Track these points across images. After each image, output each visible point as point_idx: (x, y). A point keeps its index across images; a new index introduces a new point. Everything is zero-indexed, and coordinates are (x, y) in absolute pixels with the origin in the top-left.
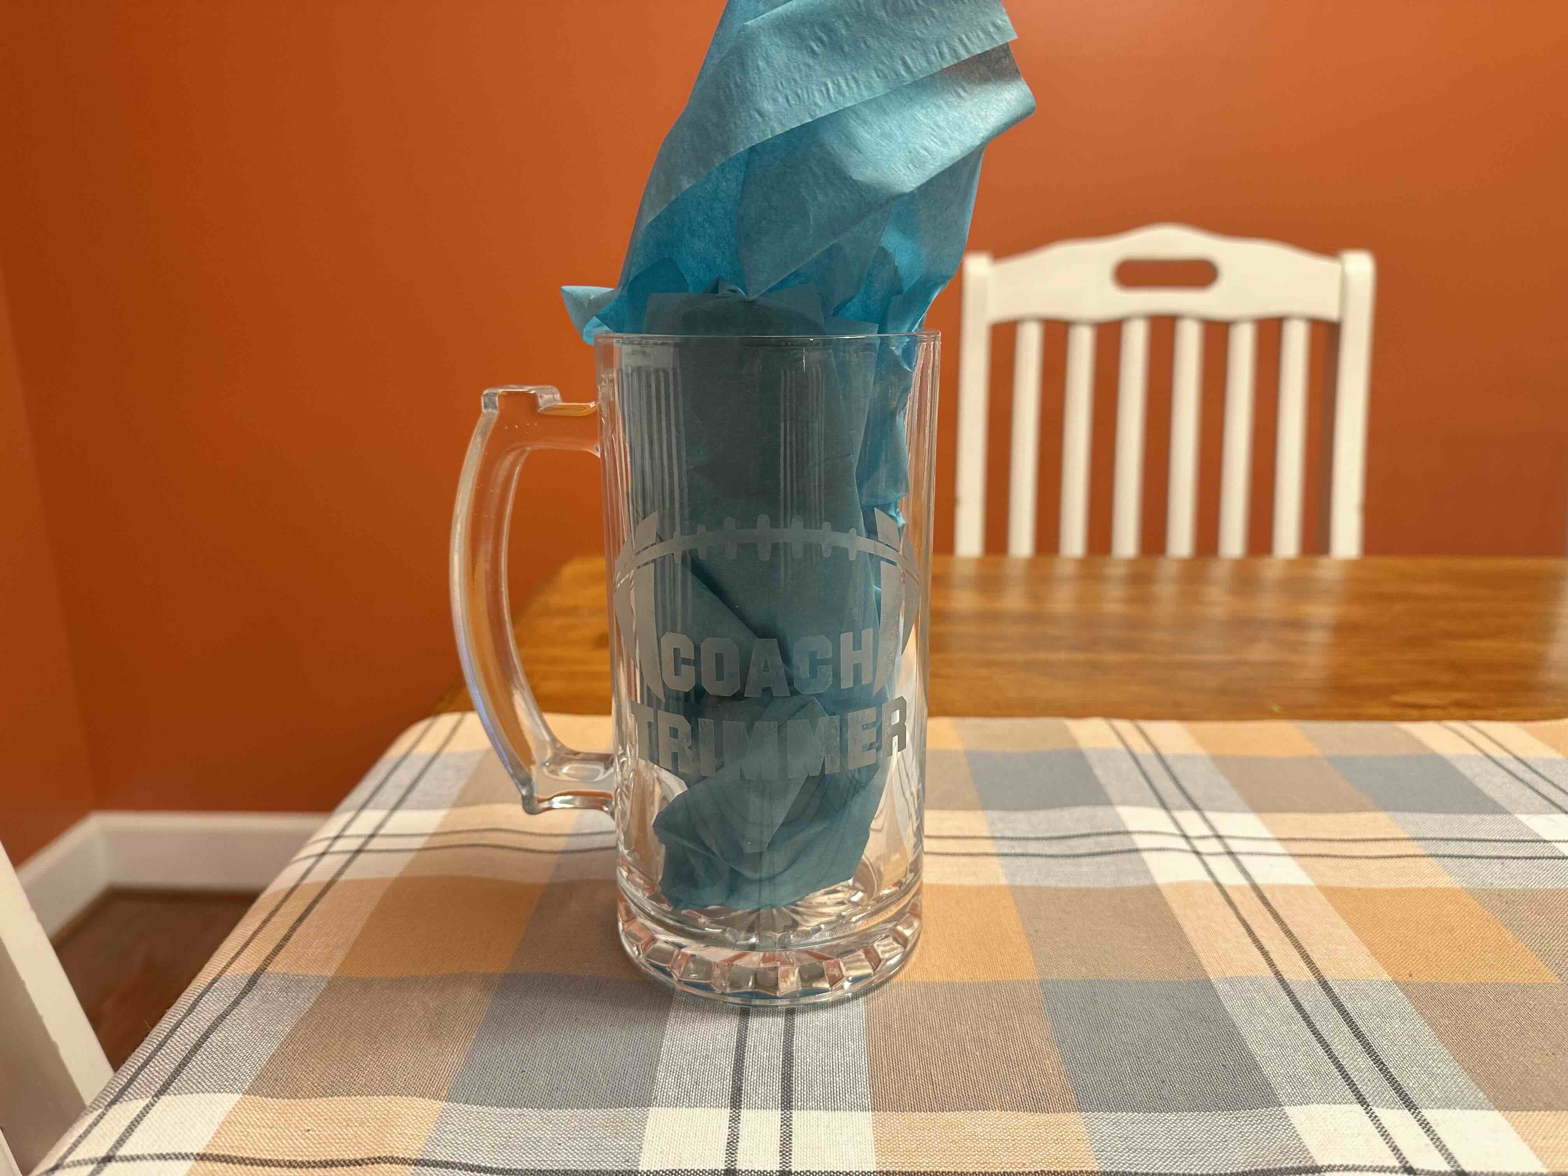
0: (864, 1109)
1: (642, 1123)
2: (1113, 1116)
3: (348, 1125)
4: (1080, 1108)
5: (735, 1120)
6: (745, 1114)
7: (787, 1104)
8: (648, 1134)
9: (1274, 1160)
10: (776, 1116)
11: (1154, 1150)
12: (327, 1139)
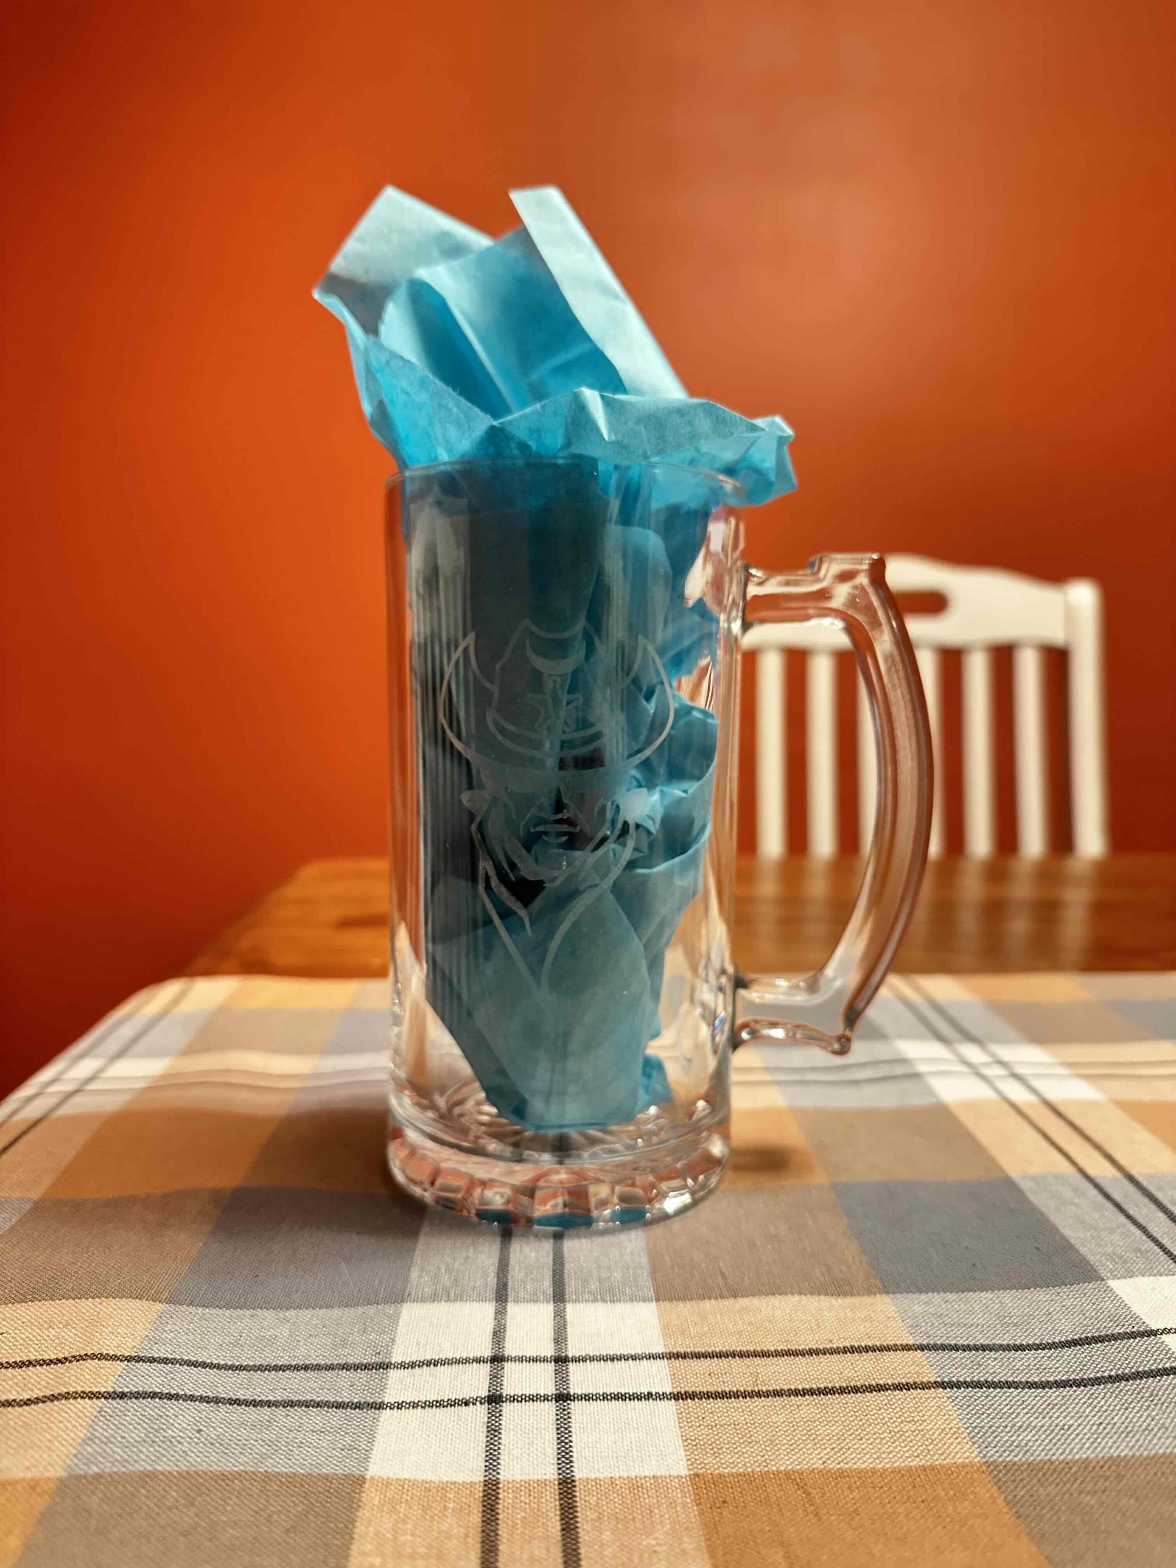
0: (645, 1300)
1: (395, 1318)
2: (924, 1297)
3: (50, 1327)
4: (886, 1290)
5: (500, 1314)
6: (512, 1308)
7: (559, 1297)
8: (401, 1328)
9: (1105, 1327)
10: (547, 1310)
11: (972, 1325)
12: (24, 1341)
